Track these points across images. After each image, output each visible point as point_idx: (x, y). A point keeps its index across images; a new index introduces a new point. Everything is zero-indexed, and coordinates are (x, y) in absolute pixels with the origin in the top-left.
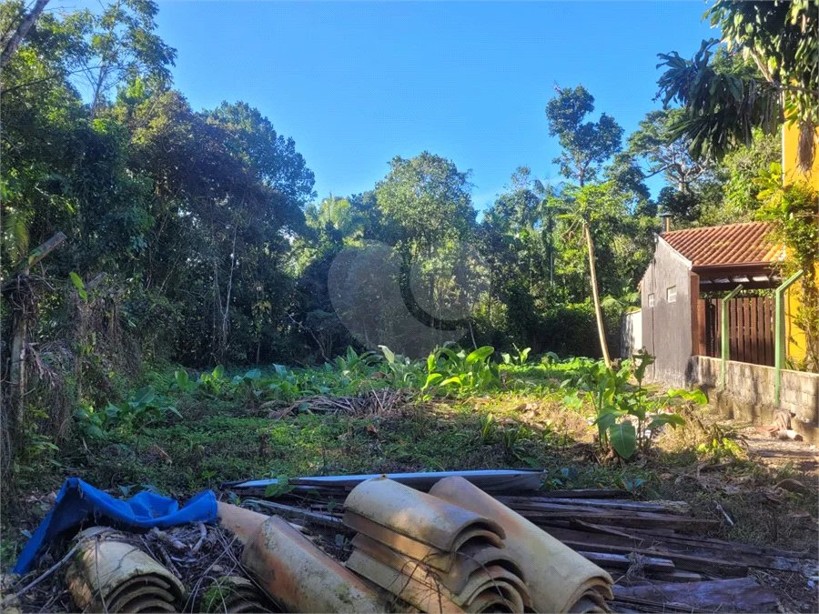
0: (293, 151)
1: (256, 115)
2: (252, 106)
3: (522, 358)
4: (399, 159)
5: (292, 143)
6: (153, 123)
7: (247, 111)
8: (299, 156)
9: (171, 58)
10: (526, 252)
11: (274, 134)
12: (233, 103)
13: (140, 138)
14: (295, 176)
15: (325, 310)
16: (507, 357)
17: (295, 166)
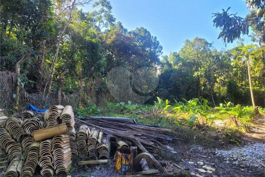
0: (156, 40)
1: (146, 30)
2: (145, 28)
3: (227, 105)
4: (187, 41)
5: (156, 38)
6: (112, 38)
7: (143, 29)
8: (158, 41)
9: (115, 20)
10: (236, 69)
11: (150, 35)
12: (139, 28)
13: (109, 42)
14: (156, 48)
15: (164, 88)
16: (221, 105)
17: (156, 45)
